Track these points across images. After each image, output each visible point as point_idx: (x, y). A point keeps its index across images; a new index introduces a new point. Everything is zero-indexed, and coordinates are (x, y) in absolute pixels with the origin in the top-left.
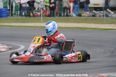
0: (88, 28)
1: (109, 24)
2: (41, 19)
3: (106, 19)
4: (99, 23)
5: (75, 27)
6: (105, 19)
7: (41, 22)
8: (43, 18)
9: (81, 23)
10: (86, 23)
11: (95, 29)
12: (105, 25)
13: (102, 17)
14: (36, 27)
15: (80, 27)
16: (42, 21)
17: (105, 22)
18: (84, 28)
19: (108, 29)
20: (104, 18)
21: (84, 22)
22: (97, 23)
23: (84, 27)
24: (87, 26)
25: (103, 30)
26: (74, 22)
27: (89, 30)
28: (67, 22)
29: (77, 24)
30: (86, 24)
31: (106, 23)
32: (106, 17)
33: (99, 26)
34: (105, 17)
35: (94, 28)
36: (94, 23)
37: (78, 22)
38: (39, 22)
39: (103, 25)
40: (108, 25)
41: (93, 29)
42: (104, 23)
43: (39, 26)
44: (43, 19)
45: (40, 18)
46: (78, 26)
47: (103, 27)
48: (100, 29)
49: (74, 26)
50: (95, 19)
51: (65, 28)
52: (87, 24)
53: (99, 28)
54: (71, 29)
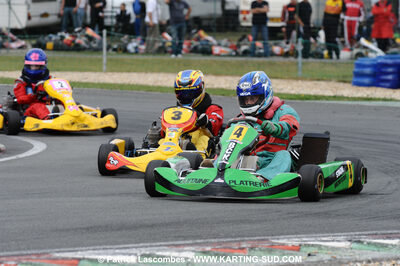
1: (312, 79)
2: (101, 60)
3: (303, 64)
4: (281, 78)
6: (300, 65)
7: (101, 70)
8: (109, 57)
9: (227, 75)
12: (300, 82)
13: (292, 59)
14: (86, 85)
15: (223, 90)
16: (104, 68)
17: (300, 73)
19: (307, 98)
20: (297, 64)
22: (277, 78)
25: (292, 99)
29: (213, 77)
31: (303, 79)
32: (305, 60)
33: (281, 87)
34: (300, 59)
37: (217, 74)
38: (95, 71)
39: (295, 83)
40: (309, 83)
42: (297, 79)
43: (96, 82)
44: (108, 60)
45: (99, 57)
46: (216, 86)
47: (292, 89)
48: (284, 94)
50: (271, 64)
53: (282, 92)
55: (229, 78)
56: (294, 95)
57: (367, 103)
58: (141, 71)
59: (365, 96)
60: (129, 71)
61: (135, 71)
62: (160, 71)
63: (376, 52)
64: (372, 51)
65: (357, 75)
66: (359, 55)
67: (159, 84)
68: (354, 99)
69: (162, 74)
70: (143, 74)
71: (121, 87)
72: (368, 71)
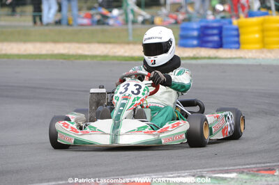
0: (85, 57)
3: (133, 30)
4: (114, 43)
5: (46, 55)
6: (130, 31)
10: (78, 42)
11: (105, 57)
12: (131, 46)
17: (131, 38)
18: (73, 56)
21: (70, 41)
22: (110, 43)
23: (74, 53)
24: (80, 52)
25: (126, 60)
26: (45, 41)
27: (89, 60)
28: (25, 42)
29: (53, 45)
30: (77, 45)
31: (134, 43)
33: (115, 50)
34: (130, 26)
35: (102, 54)
36: (99, 42)
37: (55, 41)
39: (127, 47)
41: (99, 59)
42: (128, 43)
46: (56, 52)
47: (125, 52)
49: (44, 52)
51: (19, 56)
53: (117, 55)
54: (37, 60)
55: (67, 45)
56: (128, 57)
57: (194, 62)
59: (191, 55)
65: (182, 37)
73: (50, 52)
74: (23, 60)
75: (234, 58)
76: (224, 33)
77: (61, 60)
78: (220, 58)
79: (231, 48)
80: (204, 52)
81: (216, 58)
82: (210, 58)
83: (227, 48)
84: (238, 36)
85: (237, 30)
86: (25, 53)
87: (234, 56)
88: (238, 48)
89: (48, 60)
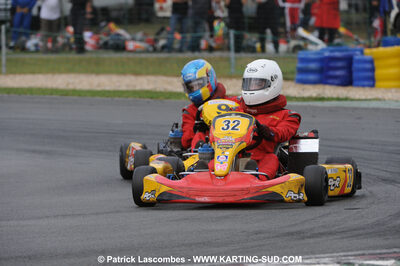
3: (236, 59)
5: (127, 92)
6: (233, 61)
9: (148, 74)
10: (165, 74)
12: (234, 81)
15: (147, 92)
16: (3, 70)
17: (233, 70)
18: (161, 92)
21: (155, 73)
23: (162, 90)
24: (170, 88)
26: (124, 73)
28: (98, 73)
29: (133, 78)
30: (165, 78)
32: (238, 55)
34: (232, 54)
37: (136, 74)
44: (7, 60)
46: (138, 88)
49: (123, 88)
51: (93, 93)
52: (170, 79)
54: (117, 98)
55: (152, 78)
58: (47, 73)
59: (314, 95)
60: (33, 73)
61: (40, 72)
62: (69, 71)
63: (316, 44)
64: (312, 43)
65: (301, 71)
66: (297, 48)
67: (71, 87)
68: (304, 99)
69: (73, 75)
70: (50, 76)
71: (30, 91)
72: (313, 66)
73: (131, 88)
74: (98, 98)
75: (370, 100)
76: (355, 66)
77: (147, 100)
78: (352, 100)
79: (363, 86)
80: (329, 91)
81: (346, 99)
82: (338, 99)
83: (358, 86)
84: (373, 70)
85: (372, 62)
86: (99, 89)
87: (369, 97)
88: (373, 86)
89: (130, 99)
